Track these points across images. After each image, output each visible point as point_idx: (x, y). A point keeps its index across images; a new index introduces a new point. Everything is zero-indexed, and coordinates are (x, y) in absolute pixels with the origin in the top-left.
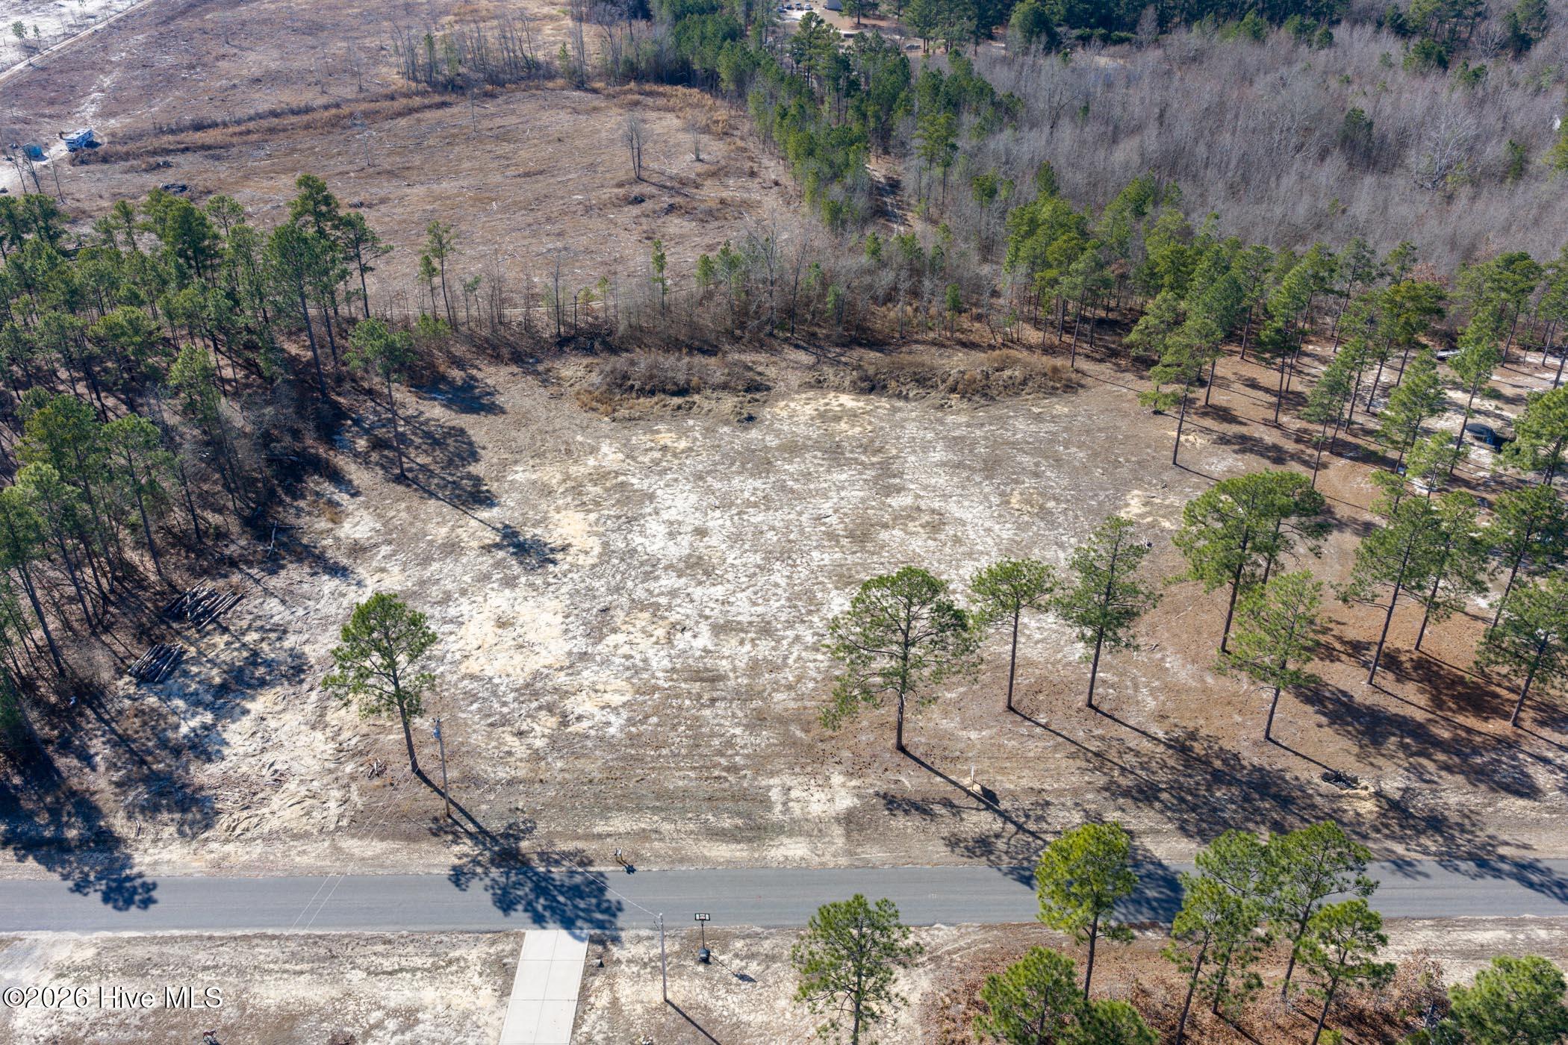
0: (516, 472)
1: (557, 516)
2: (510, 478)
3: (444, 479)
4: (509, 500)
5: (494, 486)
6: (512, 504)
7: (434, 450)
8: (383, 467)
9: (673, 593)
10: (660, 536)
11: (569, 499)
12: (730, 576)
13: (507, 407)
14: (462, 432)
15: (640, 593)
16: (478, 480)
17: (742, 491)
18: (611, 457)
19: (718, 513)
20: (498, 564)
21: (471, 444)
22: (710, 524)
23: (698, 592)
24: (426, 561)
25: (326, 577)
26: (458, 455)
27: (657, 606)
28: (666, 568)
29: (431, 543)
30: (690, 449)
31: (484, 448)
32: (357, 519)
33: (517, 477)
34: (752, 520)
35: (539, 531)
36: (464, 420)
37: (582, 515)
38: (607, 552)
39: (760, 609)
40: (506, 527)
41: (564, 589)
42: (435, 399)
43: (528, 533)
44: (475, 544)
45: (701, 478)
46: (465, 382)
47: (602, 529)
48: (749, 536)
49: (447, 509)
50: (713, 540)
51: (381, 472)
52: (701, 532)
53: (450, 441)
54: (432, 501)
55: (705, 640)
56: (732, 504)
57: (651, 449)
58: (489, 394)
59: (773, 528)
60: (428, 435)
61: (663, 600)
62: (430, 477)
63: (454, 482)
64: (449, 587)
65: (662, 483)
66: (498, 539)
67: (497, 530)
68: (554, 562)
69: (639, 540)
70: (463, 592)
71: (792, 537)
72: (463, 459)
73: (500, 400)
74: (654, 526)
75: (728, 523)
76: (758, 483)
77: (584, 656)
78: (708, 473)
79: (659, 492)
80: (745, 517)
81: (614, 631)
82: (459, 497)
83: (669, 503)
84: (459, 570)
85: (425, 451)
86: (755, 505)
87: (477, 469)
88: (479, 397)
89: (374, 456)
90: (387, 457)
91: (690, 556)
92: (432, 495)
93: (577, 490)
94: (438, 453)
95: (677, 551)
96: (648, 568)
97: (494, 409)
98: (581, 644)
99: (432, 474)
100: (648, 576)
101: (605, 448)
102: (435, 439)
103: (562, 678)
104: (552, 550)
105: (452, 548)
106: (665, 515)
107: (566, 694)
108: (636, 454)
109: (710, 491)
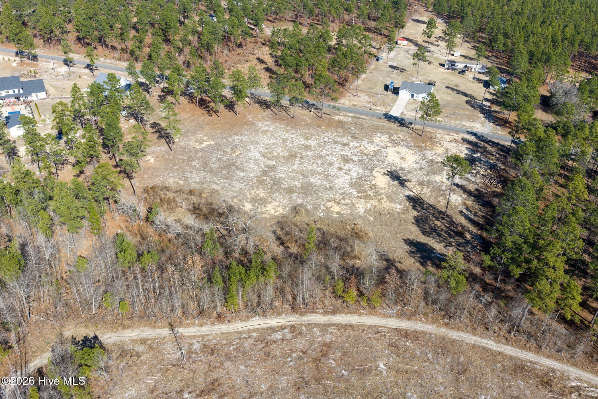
0: (399, 209)
1: (385, 186)
2: (402, 206)
3: (428, 212)
4: (402, 197)
5: (407, 204)
6: (401, 195)
7: (435, 227)
8: (454, 222)
9: (356, 155)
10: (353, 171)
11: (380, 192)
12: (338, 155)
13: (402, 243)
14: (424, 233)
15: (365, 157)
16: (414, 208)
17: (319, 179)
18: (360, 206)
19: (331, 173)
20: (406, 175)
21: (419, 227)
22: (336, 171)
23: (349, 154)
24: (428, 182)
25: (460, 184)
26: (423, 221)
27: (361, 153)
28: (355, 162)
29: (428, 187)
30: (328, 201)
31: (413, 223)
32: (457, 201)
33: (399, 206)
34: (322, 168)
35: (392, 183)
36: (423, 239)
37: (377, 184)
38: (371, 171)
39: (335, 146)
40: (403, 187)
41: (386, 163)
42: (440, 254)
43: (396, 183)
44: (413, 183)
45: (330, 187)
46: (426, 262)
47: (371, 177)
48: (326, 164)
49: (425, 199)
50: (338, 166)
51: (454, 220)
52: (340, 169)
53: (428, 230)
54: (431, 203)
55: (351, 144)
56: (325, 175)
57: (343, 205)
58: (413, 252)
59: (317, 164)
60: (439, 235)
61: (359, 154)
62: (433, 214)
63: (424, 209)
64: (420, 172)
65: (345, 189)
66: (406, 183)
67: (406, 186)
68: (388, 171)
69: (360, 172)
70: (416, 170)
71: (313, 161)
72: (422, 219)
73: (407, 248)
74: (354, 174)
75: (330, 170)
76: (312, 180)
77: (383, 148)
78: (326, 189)
79: (347, 186)
80: (323, 170)
81: (374, 151)
82: (421, 203)
83: (346, 181)
84: (418, 176)
85: (438, 227)
86: (318, 173)
87: (415, 213)
88: (417, 251)
89: (460, 228)
90: (454, 227)
91: (347, 163)
92: (431, 206)
93: (377, 194)
94: (433, 225)
95: (350, 165)
96: (360, 163)
97: (410, 242)
98: (384, 150)
99: (433, 215)
100: (361, 161)
101: (362, 210)
102: (435, 232)
103: (389, 144)
104: (388, 175)
105: (421, 184)
106: (349, 177)
107: (389, 141)
108: (351, 205)
109: (330, 182)
